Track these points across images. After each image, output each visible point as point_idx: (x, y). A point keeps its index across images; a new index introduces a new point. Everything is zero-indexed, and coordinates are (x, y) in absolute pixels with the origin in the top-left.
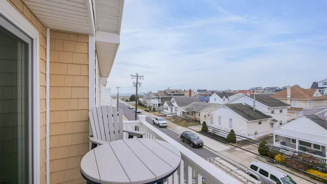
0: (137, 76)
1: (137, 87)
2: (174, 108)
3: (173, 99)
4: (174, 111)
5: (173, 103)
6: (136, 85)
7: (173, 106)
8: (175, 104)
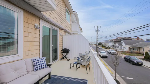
0: (97, 27)
1: (97, 32)
2: (123, 47)
3: (122, 42)
4: (123, 49)
5: (122, 44)
6: (97, 31)
7: (122, 45)
8: (124, 44)
